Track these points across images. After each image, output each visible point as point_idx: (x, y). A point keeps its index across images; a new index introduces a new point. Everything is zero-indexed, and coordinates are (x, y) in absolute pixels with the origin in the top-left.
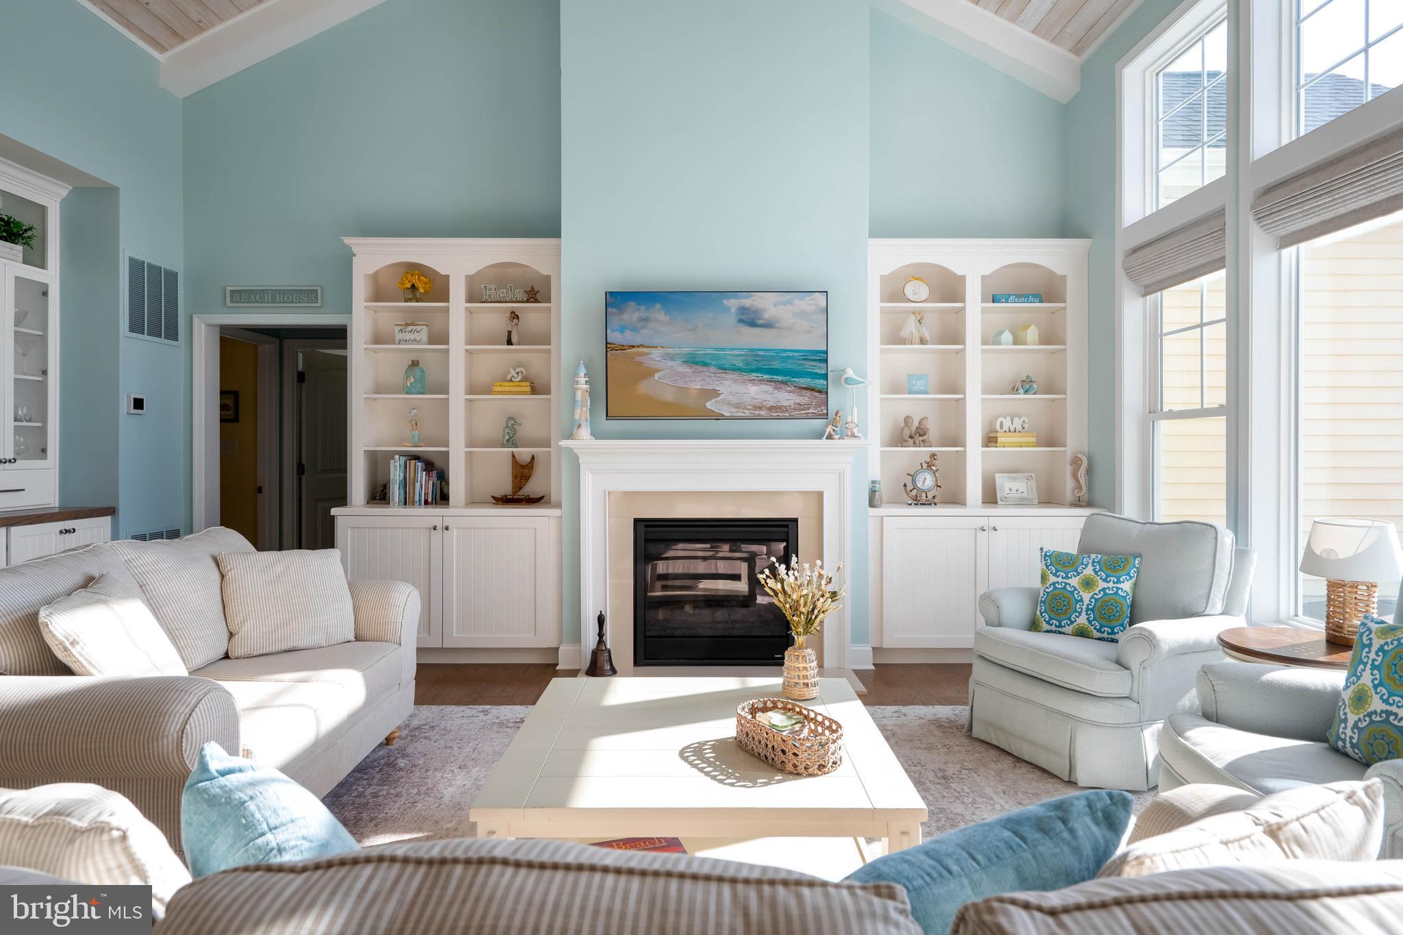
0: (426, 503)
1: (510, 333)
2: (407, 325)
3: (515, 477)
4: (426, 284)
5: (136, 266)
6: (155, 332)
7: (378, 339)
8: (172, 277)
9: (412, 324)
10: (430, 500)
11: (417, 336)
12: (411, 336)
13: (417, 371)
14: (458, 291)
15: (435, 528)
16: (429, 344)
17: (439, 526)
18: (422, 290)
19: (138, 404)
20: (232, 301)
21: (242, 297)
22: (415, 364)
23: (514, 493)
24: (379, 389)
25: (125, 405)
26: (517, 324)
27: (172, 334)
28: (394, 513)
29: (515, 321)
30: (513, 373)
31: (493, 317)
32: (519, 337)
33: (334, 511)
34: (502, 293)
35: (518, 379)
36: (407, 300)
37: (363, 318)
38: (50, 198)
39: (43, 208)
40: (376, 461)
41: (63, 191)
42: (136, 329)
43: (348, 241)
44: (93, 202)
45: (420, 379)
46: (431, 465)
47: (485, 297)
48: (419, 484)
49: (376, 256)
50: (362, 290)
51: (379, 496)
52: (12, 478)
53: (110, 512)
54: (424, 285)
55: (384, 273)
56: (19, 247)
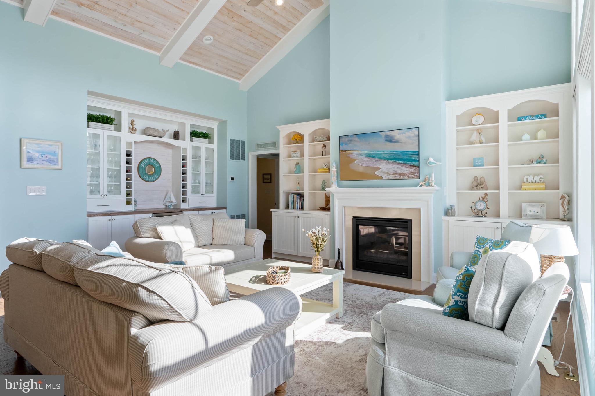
0: (300, 209)
1: (323, 151)
2: (295, 151)
3: (326, 201)
4: (299, 138)
5: (232, 141)
6: (238, 158)
7: (288, 157)
8: (243, 143)
9: (296, 151)
10: (301, 208)
11: (297, 155)
13: (298, 166)
14: (306, 139)
15: (295, 217)
16: (300, 157)
17: (297, 216)
18: (298, 140)
19: (233, 179)
20: (257, 148)
21: (260, 146)
22: (297, 164)
23: (326, 206)
24: (290, 172)
25: (229, 179)
26: (325, 149)
27: (243, 158)
28: (291, 211)
29: (324, 147)
30: (324, 165)
31: (319, 147)
32: (325, 153)
33: (271, 210)
34: (320, 139)
35: (325, 167)
36: (294, 144)
37: (283, 150)
38: (214, 126)
39: (213, 129)
40: (288, 194)
41: (217, 123)
42: (232, 157)
43: (278, 127)
44: (223, 124)
45: (299, 168)
46: (301, 196)
47: (315, 140)
48: (297, 203)
49: (285, 130)
50: (282, 141)
51: (288, 207)
52: (203, 199)
53: (225, 208)
54: (298, 139)
55: (288, 135)
56: (207, 140)
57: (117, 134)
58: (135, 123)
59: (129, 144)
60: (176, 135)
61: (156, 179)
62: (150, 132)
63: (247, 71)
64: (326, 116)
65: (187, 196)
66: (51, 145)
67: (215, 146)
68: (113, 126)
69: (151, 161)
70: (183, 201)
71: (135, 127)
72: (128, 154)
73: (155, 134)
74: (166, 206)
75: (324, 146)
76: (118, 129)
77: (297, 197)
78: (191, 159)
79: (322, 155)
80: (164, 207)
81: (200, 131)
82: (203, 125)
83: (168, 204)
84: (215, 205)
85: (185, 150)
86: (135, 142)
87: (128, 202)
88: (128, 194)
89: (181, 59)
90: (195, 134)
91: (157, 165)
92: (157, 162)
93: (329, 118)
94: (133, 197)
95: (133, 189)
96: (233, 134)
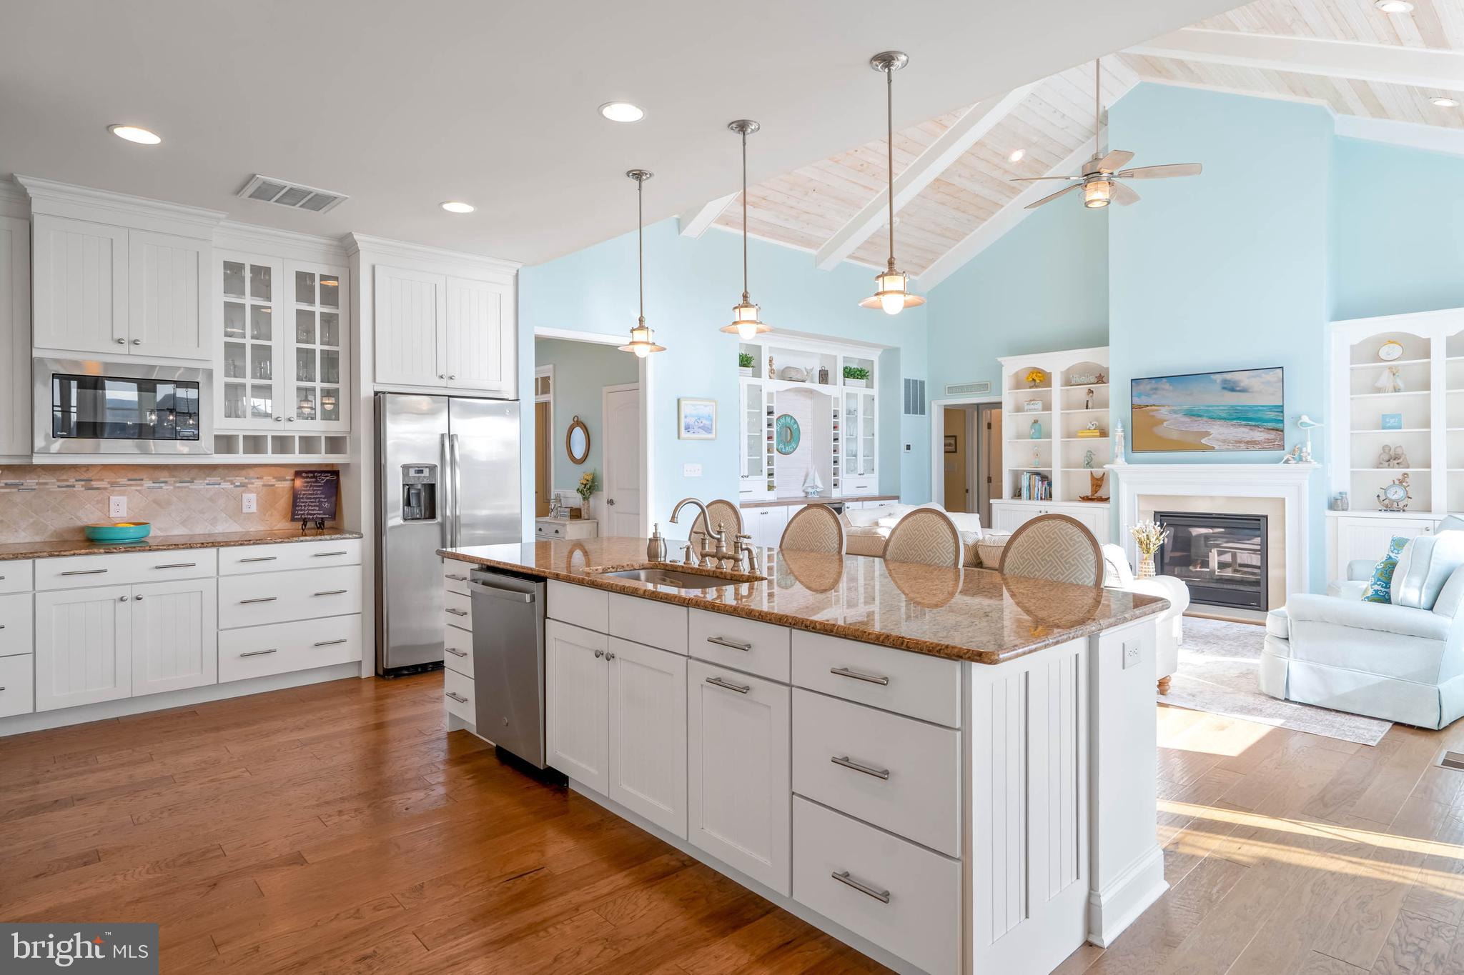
0: (1041, 499)
1: (1087, 401)
2: (1031, 401)
3: (1093, 485)
4: (1040, 377)
5: (907, 381)
6: (915, 412)
7: (1018, 409)
8: (922, 383)
9: (1033, 400)
10: (1043, 497)
11: (1035, 407)
12: (1033, 407)
13: (1037, 426)
14: (1057, 381)
15: (1041, 512)
16: (1043, 411)
18: (1038, 381)
19: (908, 447)
20: (948, 393)
21: (953, 390)
22: (1036, 422)
23: (1093, 494)
24: (1019, 436)
25: (902, 448)
26: (1092, 396)
27: (922, 412)
28: (1023, 502)
29: (1091, 394)
30: (1090, 425)
31: (1080, 393)
32: (1093, 404)
33: (992, 501)
34: (1083, 379)
35: (1093, 428)
36: (1031, 387)
37: (1008, 398)
38: (874, 356)
39: (872, 362)
40: (1017, 475)
41: (879, 352)
42: (907, 411)
43: (999, 359)
44: (891, 355)
45: (1039, 430)
46: (1045, 478)
47: (1073, 382)
48: (1036, 489)
49: (1013, 366)
50: (1007, 382)
51: (1017, 494)
52: (862, 481)
53: (897, 498)
54: (1039, 379)
55: (1017, 374)
56: (864, 381)
57: (755, 381)
58: (774, 362)
59: (770, 395)
60: (824, 377)
61: (795, 449)
62: (793, 375)
63: (933, 261)
64: (1101, 339)
65: (840, 478)
66: (706, 406)
67: (875, 391)
68: (751, 369)
69: (788, 419)
70: (835, 485)
71: (774, 367)
72: (770, 413)
73: (799, 377)
74: (807, 493)
75: (1091, 391)
76: (757, 374)
77: (1037, 480)
78: (845, 415)
79: (1087, 408)
80: (803, 494)
81: (854, 366)
82: (857, 356)
83: (810, 490)
84: (876, 493)
85: (836, 399)
86: (777, 392)
87: (771, 487)
88: (771, 475)
89: (851, 257)
90: (850, 373)
91: (795, 426)
92: (796, 422)
93: (1108, 345)
94: (775, 479)
95: (775, 467)
96: (910, 369)
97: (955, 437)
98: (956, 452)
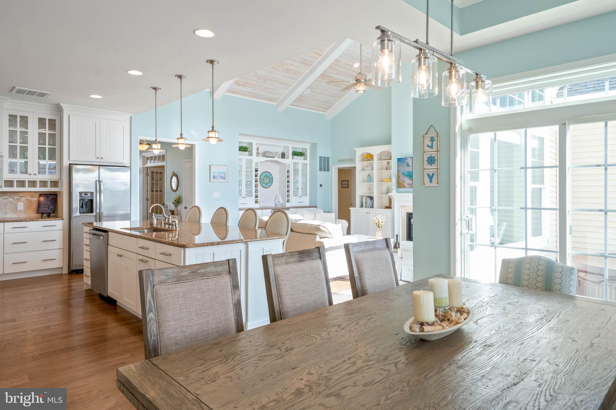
1: (387, 167)
2: (367, 166)
3: (389, 202)
5: (321, 157)
6: (324, 170)
7: (363, 170)
8: (328, 158)
10: (371, 206)
12: (368, 169)
13: (369, 177)
14: (375, 158)
16: (371, 171)
17: (368, 213)
18: (369, 158)
19: (321, 185)
20: (339, 163)
21: (341, 161)
22: (369, 175)
23: (390, 206)
24: (364, 181)
25: (319, 186)
26: (388, 165)
27: (328, 170)
28: (364, 209)
30: (388, 177)
31: (384, 163)
32: (389, 168)
33: (350, 208)
34: (385, 158)
36: (367, 161)
37: (359, 165)
38: (308, 147)
39: (307, 149)
40: (362, 197)
41: (309, 145)
42: (321, 170)
43: (355, 149)
44: (314, 146)
45: (370, 179)
46: (372, 198)
47: (382, 159)
48: (368, 203)
49: (360, 151)
50: (358, 159)
51: (362, 206)
52: (301, 200)
53: (316, 207)
54: (369, 157)
55: (362, 155)
56: (303, 157)
57: (250, 157)
58: (259, 149)
59: (257, 164)
60: (283, 156)
61: (270, 186)
62: (268, 154)
63: (331, 106)
64: (388, 142)
65: (290, 198)
66: (222, 168)
67: (308, 162)
68: (248, 152)
69: (267, 174)
70: (288, 201)
71: (259, 151)
72: (256, 171)
73: (271, 155)
74: (276, 205)
75: (388, 163)
76: (251, 154)
77: (368, 199)
78: (293, 172)
79: (387, 170)
80: (275, 205)
81: (298, 151)
82: (299, 147)
83: (277, 203)
84: (308, 205)
85: (289, 165)
86: (260, 162)
87: (256, 202)
88: (256, 197)
89: (291, 105)
90: (295, 154)
91: (271, 176)
92: (271, 175)
93: (391, 144)
94: (259, 199)
95: (259, 193)
96: (321, 153)
97: (348, 181)
98: (348, 187)
